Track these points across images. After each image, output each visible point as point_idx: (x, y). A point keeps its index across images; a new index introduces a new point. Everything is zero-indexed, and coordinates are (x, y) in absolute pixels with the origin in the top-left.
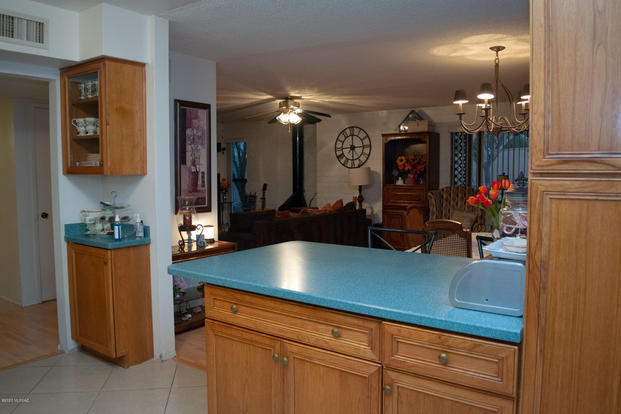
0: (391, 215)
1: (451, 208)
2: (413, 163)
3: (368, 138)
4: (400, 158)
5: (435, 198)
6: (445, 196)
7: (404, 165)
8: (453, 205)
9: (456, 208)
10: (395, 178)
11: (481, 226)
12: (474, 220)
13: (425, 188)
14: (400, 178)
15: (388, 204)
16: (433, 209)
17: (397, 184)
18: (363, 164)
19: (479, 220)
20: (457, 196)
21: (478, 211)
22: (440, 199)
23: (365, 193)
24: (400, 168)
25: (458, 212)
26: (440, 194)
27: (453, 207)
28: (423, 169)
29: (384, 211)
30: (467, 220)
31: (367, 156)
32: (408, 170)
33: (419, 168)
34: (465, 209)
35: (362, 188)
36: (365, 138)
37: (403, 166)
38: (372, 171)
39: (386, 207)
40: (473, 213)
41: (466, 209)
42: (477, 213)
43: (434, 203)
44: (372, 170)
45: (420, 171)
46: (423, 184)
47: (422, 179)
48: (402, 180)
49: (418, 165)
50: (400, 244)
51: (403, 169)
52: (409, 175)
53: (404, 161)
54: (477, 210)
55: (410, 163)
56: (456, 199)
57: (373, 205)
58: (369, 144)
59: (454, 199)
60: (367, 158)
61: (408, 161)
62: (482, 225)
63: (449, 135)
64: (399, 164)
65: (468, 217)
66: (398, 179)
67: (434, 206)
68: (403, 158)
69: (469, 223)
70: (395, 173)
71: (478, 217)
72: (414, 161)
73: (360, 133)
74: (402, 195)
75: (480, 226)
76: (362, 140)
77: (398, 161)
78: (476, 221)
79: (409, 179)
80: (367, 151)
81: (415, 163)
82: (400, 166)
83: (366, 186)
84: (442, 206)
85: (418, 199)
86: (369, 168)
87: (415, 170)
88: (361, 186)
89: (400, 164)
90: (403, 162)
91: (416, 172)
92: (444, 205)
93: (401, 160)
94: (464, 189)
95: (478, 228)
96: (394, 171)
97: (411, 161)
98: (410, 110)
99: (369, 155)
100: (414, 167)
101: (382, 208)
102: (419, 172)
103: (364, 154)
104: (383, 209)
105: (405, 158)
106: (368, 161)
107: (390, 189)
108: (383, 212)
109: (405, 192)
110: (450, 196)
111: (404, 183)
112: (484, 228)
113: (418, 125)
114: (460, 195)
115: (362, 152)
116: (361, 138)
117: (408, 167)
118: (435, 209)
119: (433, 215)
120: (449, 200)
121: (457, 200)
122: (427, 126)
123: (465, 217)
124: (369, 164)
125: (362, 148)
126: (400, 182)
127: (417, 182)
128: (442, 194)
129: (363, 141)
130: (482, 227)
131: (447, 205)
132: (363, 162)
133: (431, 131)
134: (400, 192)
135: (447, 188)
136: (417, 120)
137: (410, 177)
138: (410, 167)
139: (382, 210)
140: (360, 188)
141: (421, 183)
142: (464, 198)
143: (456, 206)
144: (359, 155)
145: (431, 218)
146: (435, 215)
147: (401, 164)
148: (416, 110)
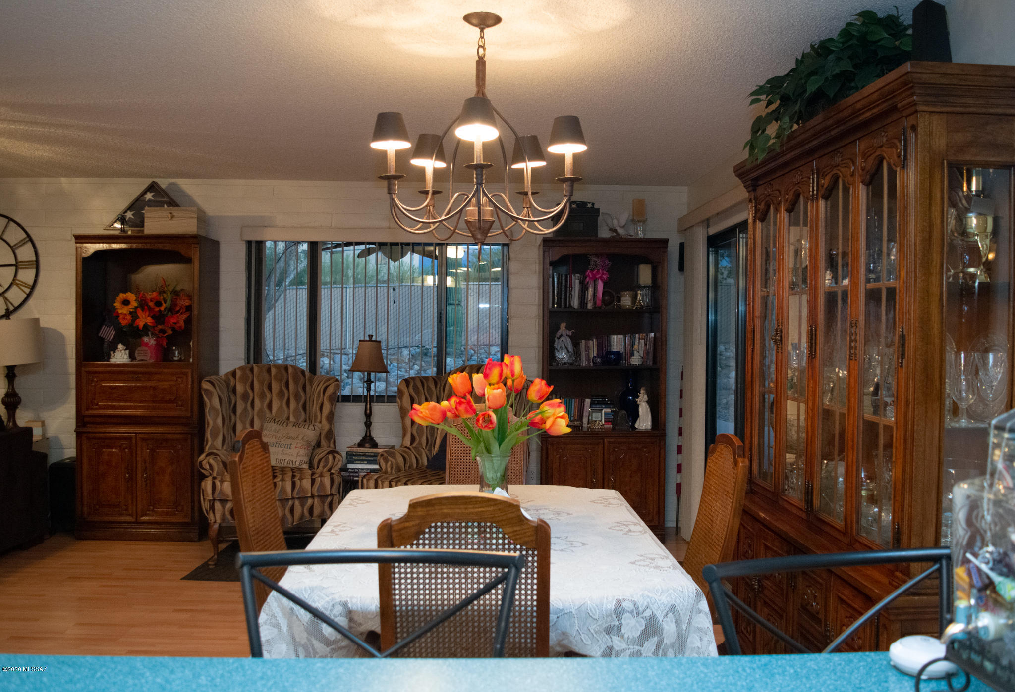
0: (101, 438)
1: (256, 417)
2: (157, 309)
3: (29, 244)
4: (122, 296)
5: (220, 394)
6: (240, 388)
7: (134, 315)
8: (261, 411)
9: (268, 415)
10: (105, 346)
11: (334, 458)
12: (313, 443)
13: (190, 372)
14: (120, 346)
15: (91, 412)
16: (215, 422)
17: (113, 360)
18: (16, 309)
19: (324, 443)
20: (270, 388)
21: (320, 422)
22: (229, 397)
23: (22, 385)
24: (124, 322)
25: (274, 426)
26: (227, 384)
27: (261, 414)
28: (182, 323)
29: (81, 430)
30: (299, 445)
31: (28, 290)
32: (145, 326)
33: (173, 320)
34: (288, 418)
35: (16, 371)
36: (22, 243)
37: (129, 317)
38: (43, 328)
39: (86, 419)
40: (311, 427)
41: (292, 419)
42: (319, 425)
43: (219, 407)
44: (43, 324)
45: (173, 329)
46: (180, 360)
47: (177, 349)
48: (127, 352)
49: (170, 314)
50: (126, 510)
51: (131, 325)
52: (146, 339)
53: (134, 304)
54: (318, 420)
55: (150, 309)
56: (266, 396)
57: (44, 415)
58: (34, 259)
59: (262, 396)
60: (29, 296)
61: (143, 304)
62: (335, 455)
63: (243, 248)
64: (120, 312)
65: (300, 437)
66: (116, 348)
67: (217, 416)
68: (131, 296)
69: (302, 452)
70: (108, 333)
71: (322, 436)
72: (158, 304)
73: (9, 228)
74: (130, 389)
75: (330, 457)
76: (13, 249)
77: (117, 305)
78: (318, 445)
79: (146, 349)
80: (27, 276)
81: (162, 308)
82: (121, 317)
83: (26, 368)
84: (234, 411)
85: (173, 398)
86: (36, 321)
87: (160, 327)
88: (15, 366)
89: (123, 310)
90: (130, 307)
91: (163, 331)
92: (239, 411)
93: (126, 303)
94: (284, 372)
95: (327, 462)
96: (104, 328)
97: (151, 304)
98: (147, 182)
99: (33, 287)
100: (159, 318)
101: (74, 421)
102: (170, 332)
103: (17, 285)
104: (77, 426)
105: (135, 298)
106: (31, 302)
107: (96, 372)
108: (79, 434)
109: (138, 380)
110: (252, 388)
111: (132, 356)
112: (339, 460)
113: (173, 217)
114: (275, 386)
115: (14, 280)
116: (12, 244)
117: (144, 319)
118: (219, 421)
119: (215, 435)
120: (251, 399)
121: (268, 395)
122: (195, 221)
123: (293, 438)
124: (33, 309)
125: (14, 268)
126: (120, 356)
127: (164, 355)
128: (232, 384)
129: (17, 252)
130: (336, 459)
131: (245, 409)
132: (16, 305)
133: (202, 233)
134: (124, 381)
135: (241, 368)
136: (165, 206)
137: (146, 344)
138: (149, 320)
139: (74, 427)
140: (11, 373)
141: (176, 359)
142: (286, 391)
143: (267, 411)
144: (6, 287)
145: (209, 443)
146: (220, 438)
147: (125, 312)
148: (163, 183)
